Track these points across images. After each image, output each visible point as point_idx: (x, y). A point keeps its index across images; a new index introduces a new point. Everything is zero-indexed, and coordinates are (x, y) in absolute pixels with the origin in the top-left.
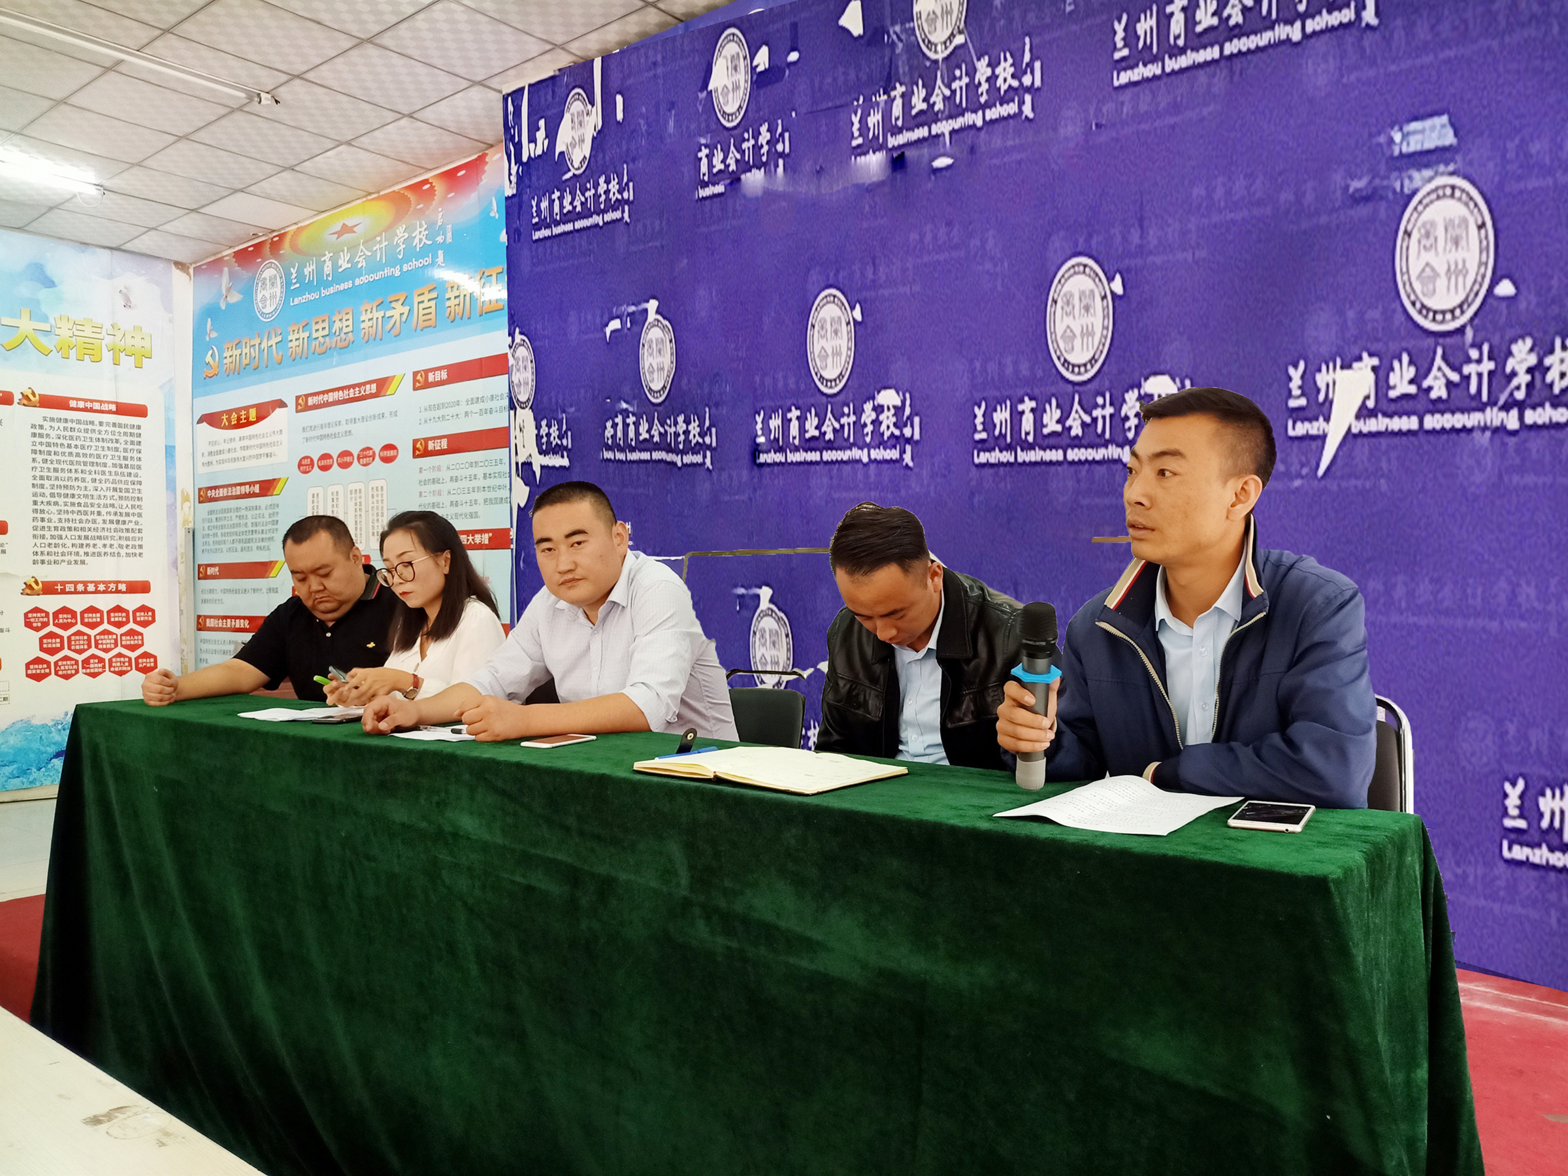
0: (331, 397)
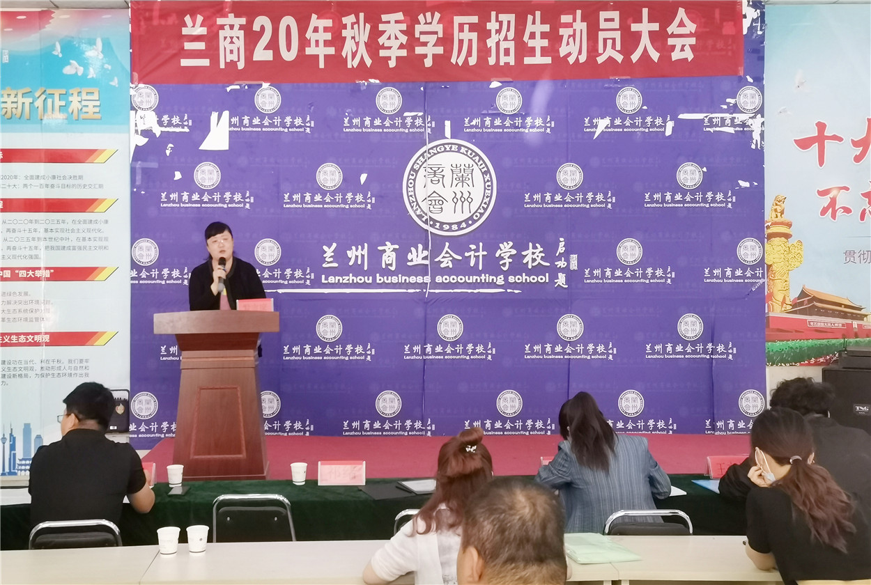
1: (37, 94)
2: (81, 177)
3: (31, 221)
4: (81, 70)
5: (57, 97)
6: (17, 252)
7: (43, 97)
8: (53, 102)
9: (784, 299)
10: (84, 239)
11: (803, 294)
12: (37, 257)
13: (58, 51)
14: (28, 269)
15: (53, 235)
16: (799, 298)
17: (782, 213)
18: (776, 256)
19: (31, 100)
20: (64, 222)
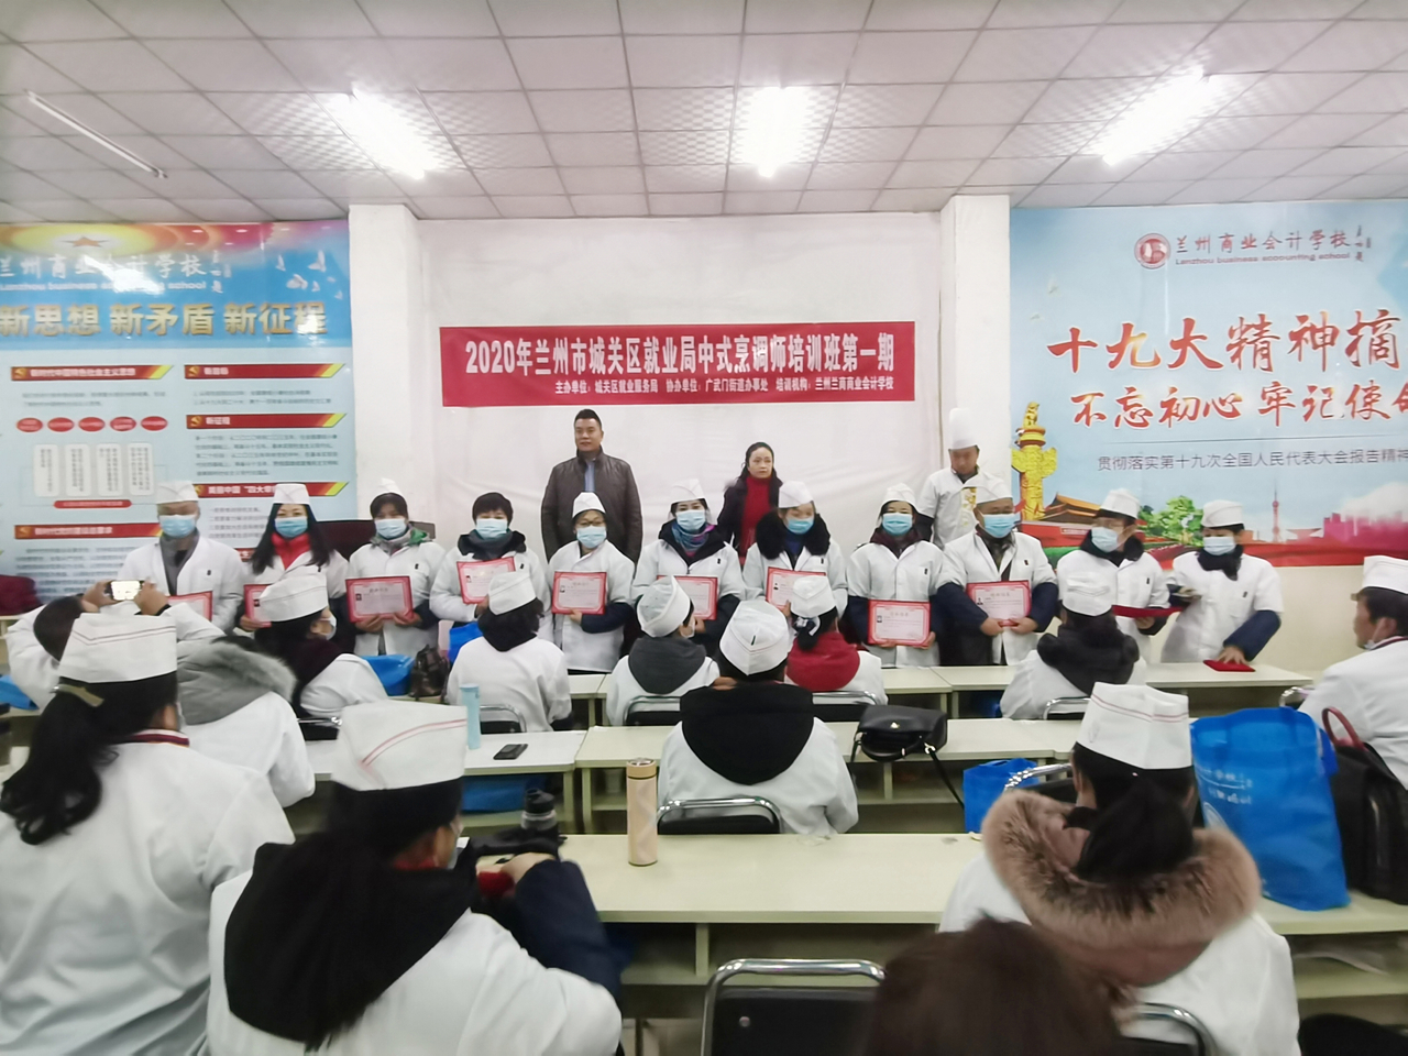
0: (67, 373)
1: (262, 309)
2: (308, 392)
3: (259, 437)
4: (305, 284)
5: (281, 312)
6: (245, 468)
7: (267, 313)
8: (278, 317)
9: (1037, 507)
10: (313, 455)
11: (1057, 501)
12: (265, 473)
13: (281, 264)
14: (257, 485)
15: (282, 450)
16: (1051, 506)
17: (1035, 420)
18: (1029, 463)
19: (255, 315)
20: (292, 437)
